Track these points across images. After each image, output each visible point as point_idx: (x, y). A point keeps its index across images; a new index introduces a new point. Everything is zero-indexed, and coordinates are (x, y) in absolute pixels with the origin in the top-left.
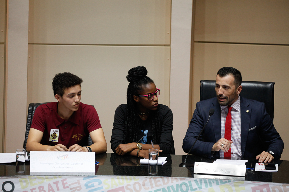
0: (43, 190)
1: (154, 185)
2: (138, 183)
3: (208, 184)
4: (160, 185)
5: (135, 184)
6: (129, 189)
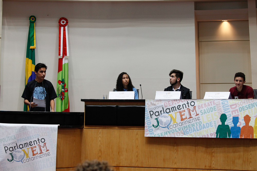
0: (206, 105)
1: (248, 102)
2: (242, 102)
4: (251, 102)
6: (238, 104)
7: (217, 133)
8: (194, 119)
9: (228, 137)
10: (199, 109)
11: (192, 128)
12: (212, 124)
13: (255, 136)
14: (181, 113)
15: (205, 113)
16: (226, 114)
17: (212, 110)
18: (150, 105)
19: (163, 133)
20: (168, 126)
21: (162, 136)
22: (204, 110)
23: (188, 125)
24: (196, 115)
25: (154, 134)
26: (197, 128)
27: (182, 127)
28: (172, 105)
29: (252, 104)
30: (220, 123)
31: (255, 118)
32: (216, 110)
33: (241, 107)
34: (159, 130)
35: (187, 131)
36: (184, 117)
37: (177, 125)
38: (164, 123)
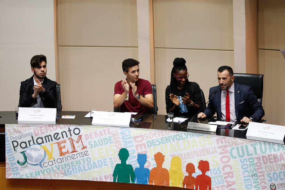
0: (96, 134)
1: (161, 135)
2: (152, 133)
3: (192, 136)
4: (164, 135)
5: (150, 133)
6: (146, 137)
7: (114, 175)
8: (80, 154)
9: (131, 183)
10: (87, 139)
11: (77, 167)
12: (107, 162)
13: (171, 184)
14: (60, 144)
15: (96, 146)
16: (127, 149)
17: (106, 142)
18: (13, 132)
19: (33, 173)
20: (40, 163)
21: (31, 177)
22: (95, 141)
23: (71, 163)
24: (82, 147)
25: (19, 174)
26: (84, 167)
27: (62, 165)
28: (46, 132)
29: (166, 137)
30: (119, 162)
31: (171, 157)
32: (113, 142)
33: (151, 140)
34: (27, 168)
35: (70, 170)
36: (64, 150)
37: (54, 162)
38: (34, 159)
